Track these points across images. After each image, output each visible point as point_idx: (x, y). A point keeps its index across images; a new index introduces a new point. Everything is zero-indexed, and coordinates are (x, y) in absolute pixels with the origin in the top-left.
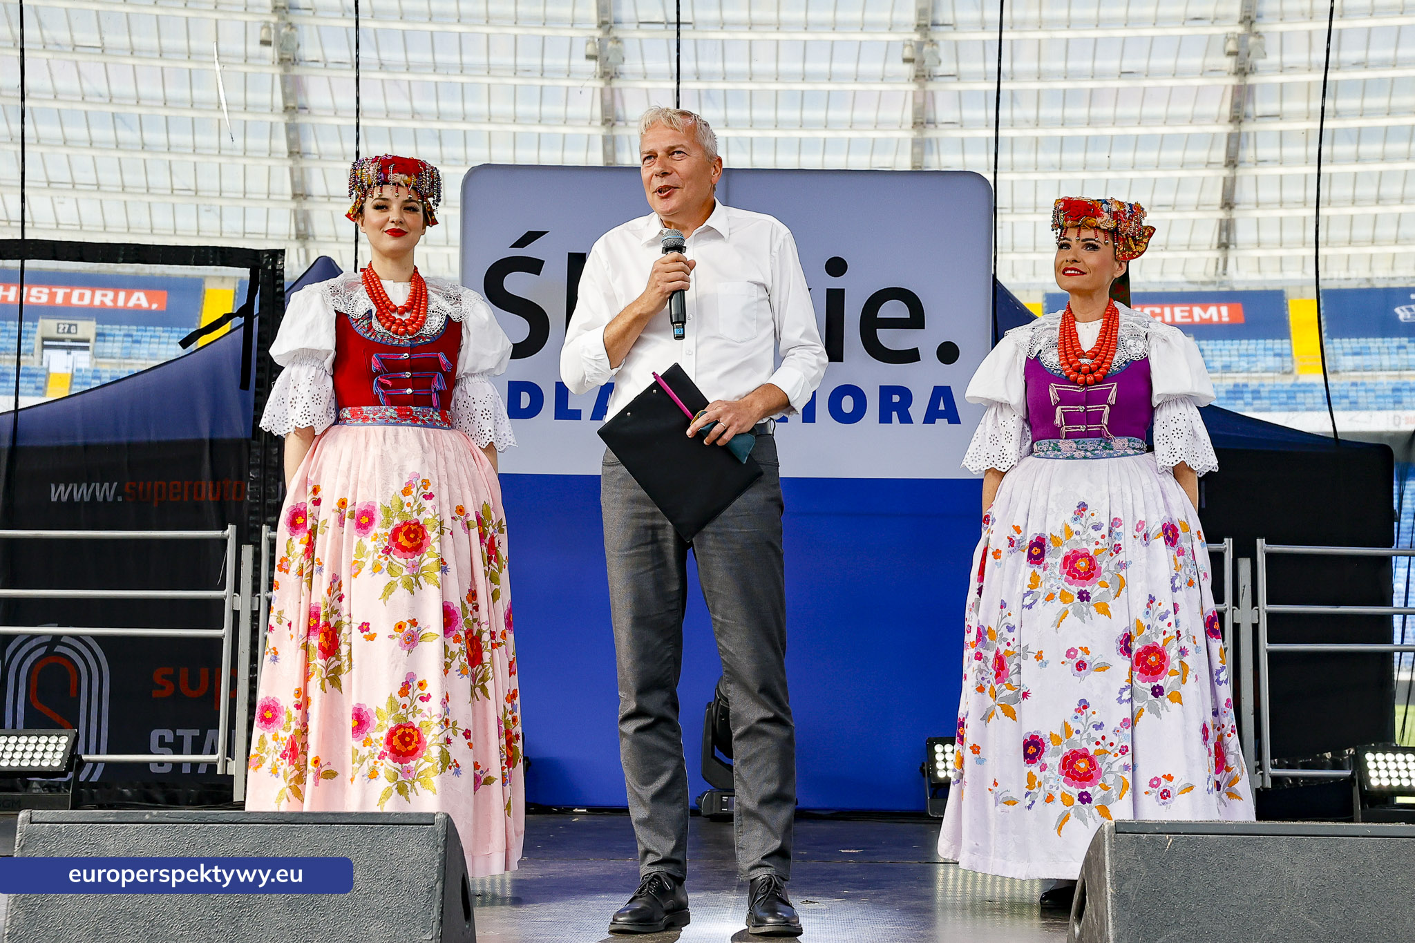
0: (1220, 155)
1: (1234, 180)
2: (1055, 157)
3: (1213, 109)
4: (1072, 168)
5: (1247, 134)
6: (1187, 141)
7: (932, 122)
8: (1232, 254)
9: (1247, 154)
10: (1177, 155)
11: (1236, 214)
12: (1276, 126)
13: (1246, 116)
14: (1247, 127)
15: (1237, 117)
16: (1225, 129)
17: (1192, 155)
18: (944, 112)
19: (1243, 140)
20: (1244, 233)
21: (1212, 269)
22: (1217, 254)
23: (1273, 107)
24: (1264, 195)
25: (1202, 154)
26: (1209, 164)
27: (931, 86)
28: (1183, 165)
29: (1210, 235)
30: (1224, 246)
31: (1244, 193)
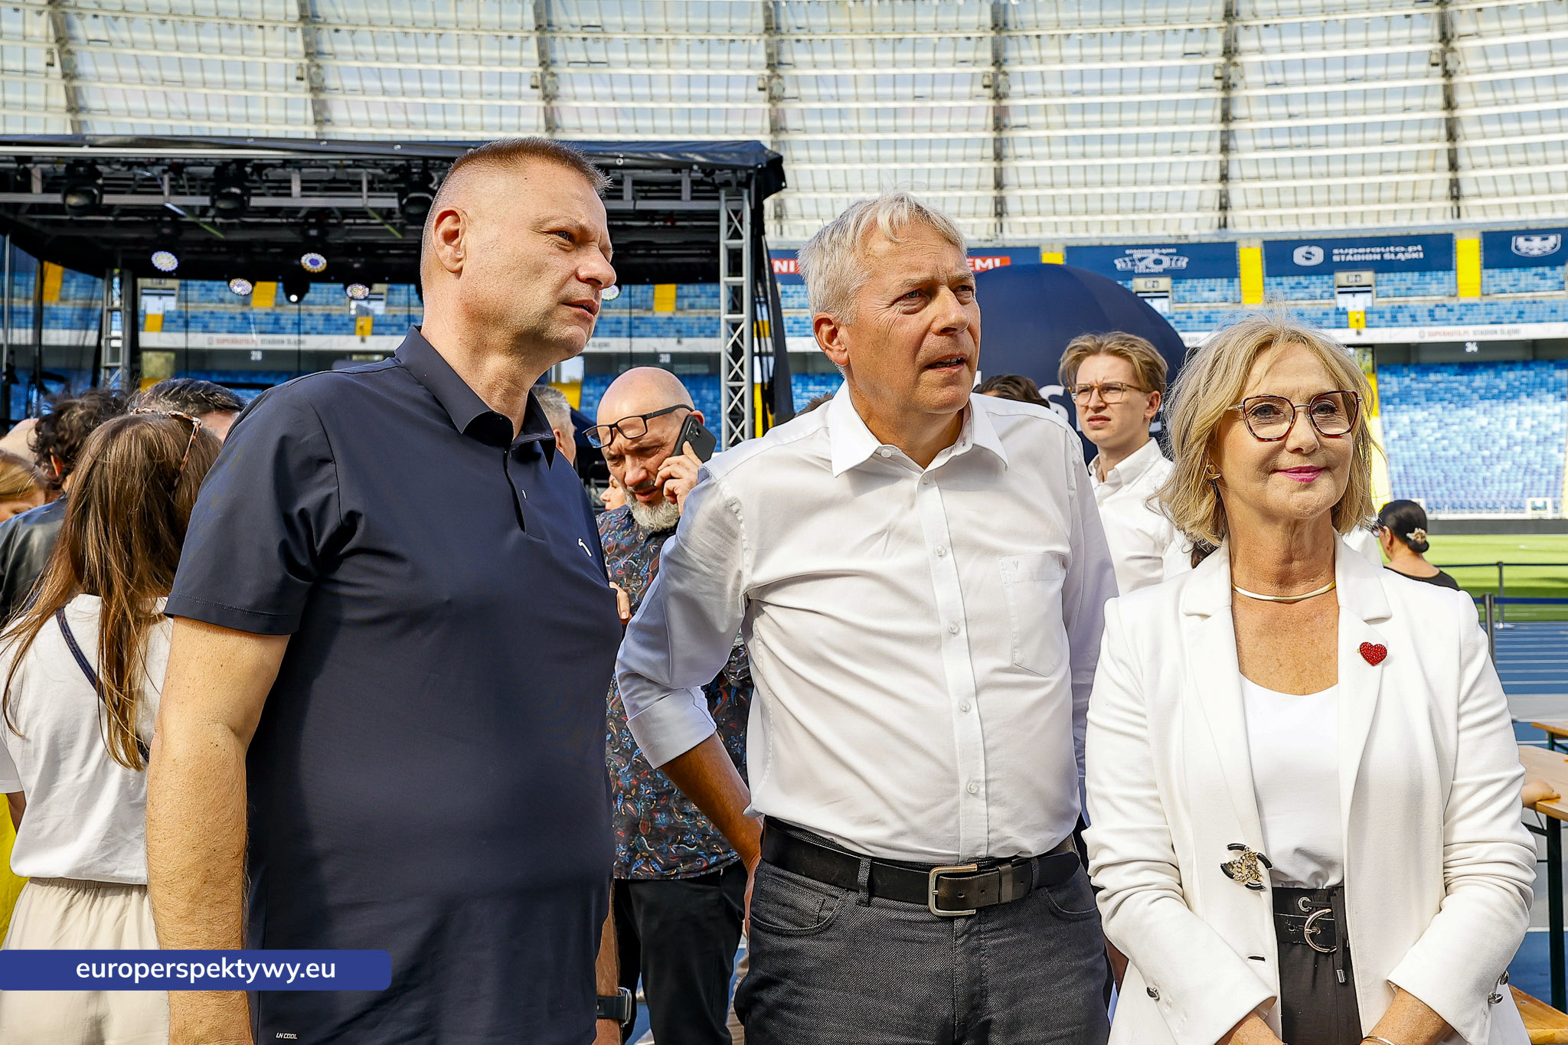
0: (989, 152)
1: (1001, 169)
2: (874, 153)
3: (981, 121)
4: (887, 160)
5: (1007, 139)
6: (966, 143)
7: (783, 129)
8: (1005, 220)
9: (1008, 151)
10: (960, 152)
11: (1004, 193)
12: (1026, 133)
13: (1005, 126)
14: (1006, 134)
15: (999, 126)
16: (993, 135)
17: (970, 151)
18: (791, 122)
19: (1005, 142)
20: (1012, 206)
21: (992, 230)
22: (993, 220)
23: (1022, 120)
24: (1024, 179)
25: (977, 151)
26: (982, 158)
27: (780, 105)
28: (964, 159)
29: (989, 207)
30: (999, 214)
31: (1009, 178)
